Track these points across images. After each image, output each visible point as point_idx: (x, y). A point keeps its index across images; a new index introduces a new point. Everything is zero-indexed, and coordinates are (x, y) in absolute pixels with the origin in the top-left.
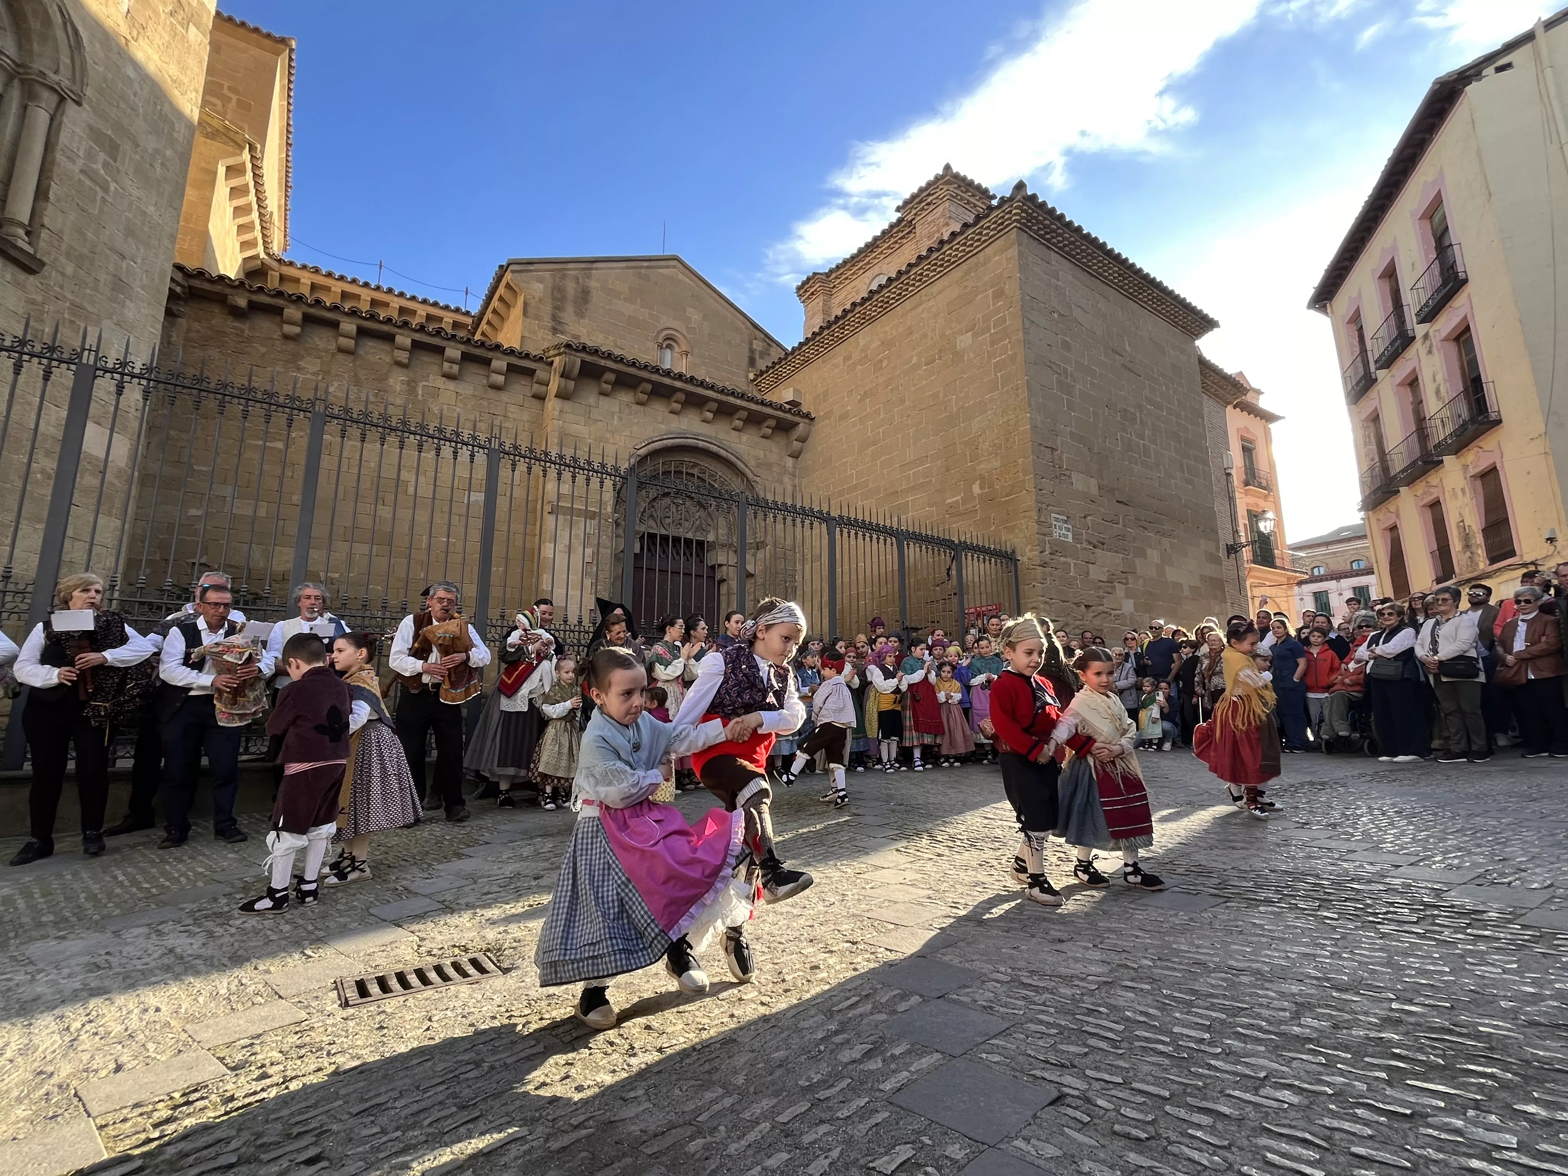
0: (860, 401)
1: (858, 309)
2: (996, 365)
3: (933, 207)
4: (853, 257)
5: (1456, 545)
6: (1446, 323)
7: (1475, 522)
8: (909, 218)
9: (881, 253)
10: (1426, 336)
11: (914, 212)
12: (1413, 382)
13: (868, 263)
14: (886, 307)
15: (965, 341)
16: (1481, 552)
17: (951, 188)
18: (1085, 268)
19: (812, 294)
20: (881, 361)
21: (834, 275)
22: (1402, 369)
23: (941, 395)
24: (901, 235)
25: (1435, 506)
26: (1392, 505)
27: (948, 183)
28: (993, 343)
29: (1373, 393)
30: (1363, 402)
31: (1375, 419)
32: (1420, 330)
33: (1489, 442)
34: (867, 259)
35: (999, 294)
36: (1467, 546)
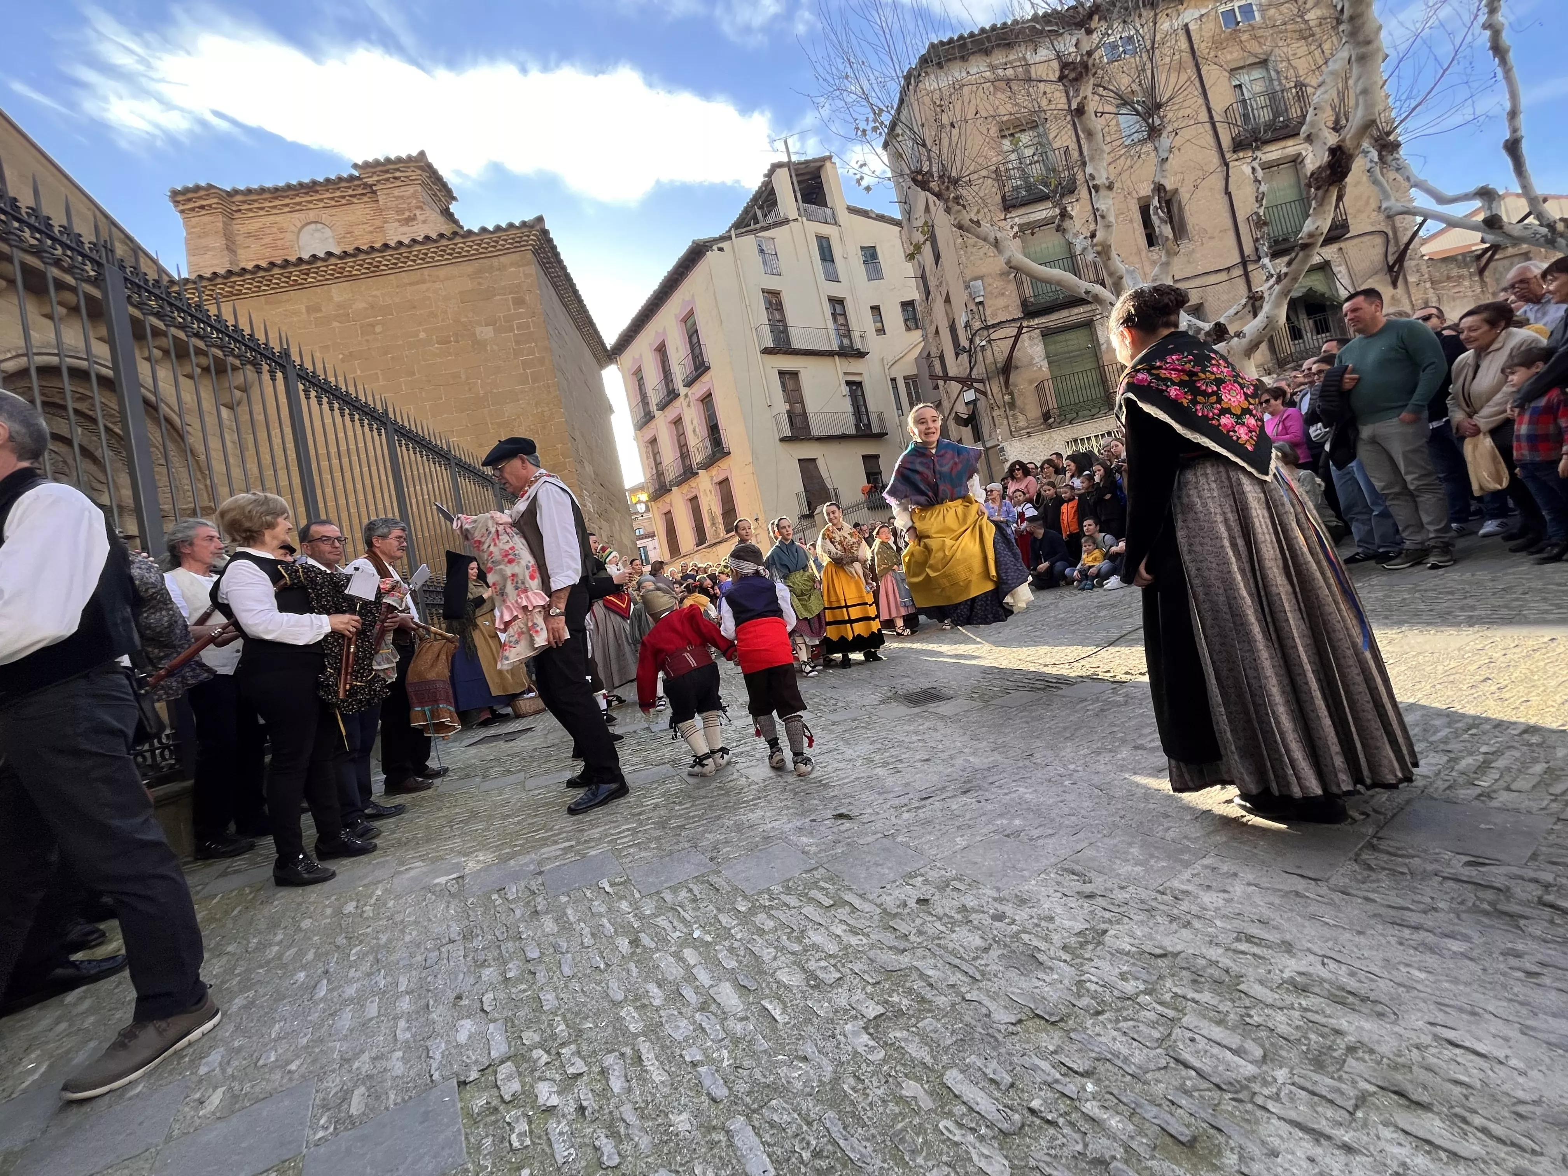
0: (343, 361)
1: (333, 260)
2: (524, 363)
3: (399, 183)
4: (276, 189)
5: (707, 524)
6: (699, 390)
7: (718, 510)
8: (370, 181)
9: (321, 200)
10: (686, 396)
11: (376, 178)
12: (678, 422)
13: (300, 204)
14: (375, 271)
15: (486, 332)
16: (721, 527)
17: (425, 174)
18: (561, 298)
19: (202, 207)
20: (373, 325)
21: (239, 198)
22: (671, 413)
23: (463, 377)
24: (351, 192)
25: (694, 500)
26: (667, 498)
27: (421, 168)
28: (518, 342)
29: (652, 425)
30: (645, 429)
31: (654, 441)
32: (683, 391)
33: (724, 464)
34: (298, 200)
35: (519, 302)
36: (713, 524)
